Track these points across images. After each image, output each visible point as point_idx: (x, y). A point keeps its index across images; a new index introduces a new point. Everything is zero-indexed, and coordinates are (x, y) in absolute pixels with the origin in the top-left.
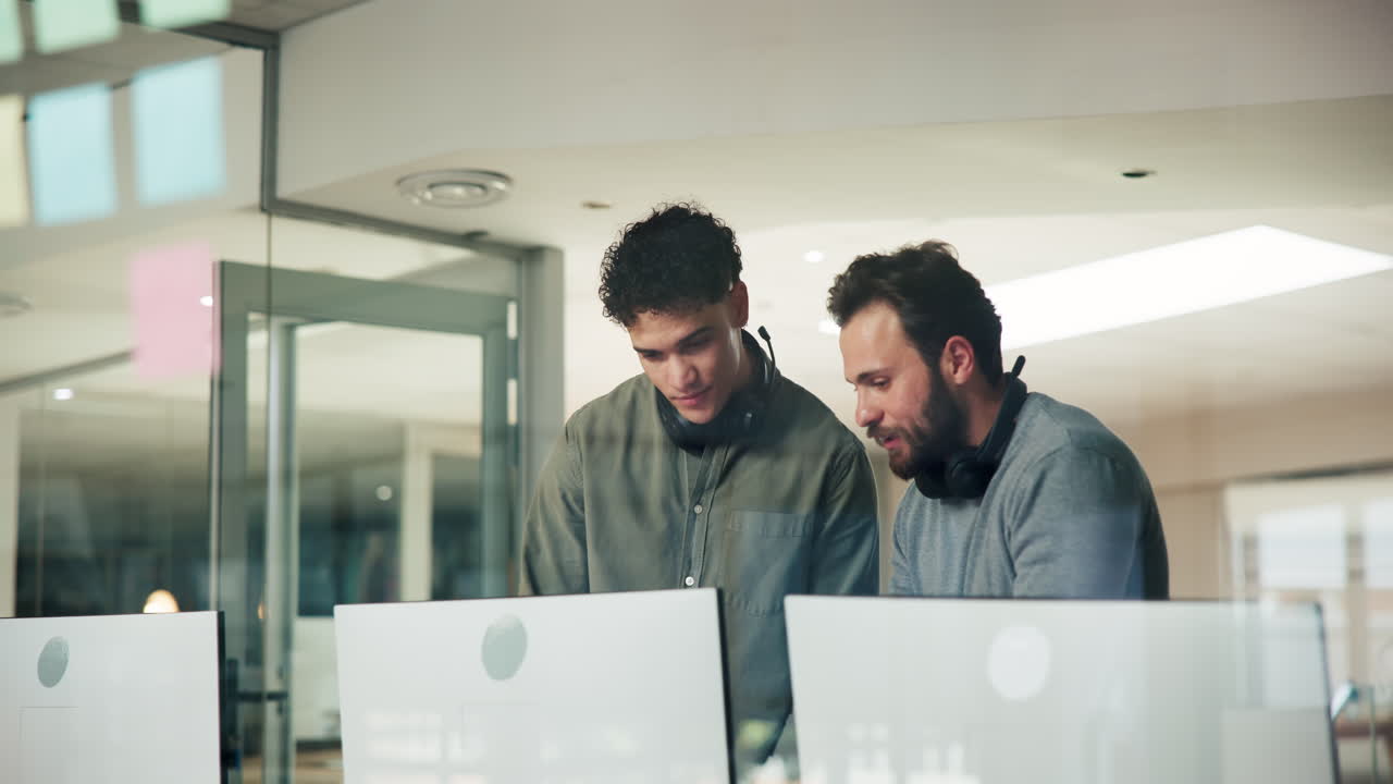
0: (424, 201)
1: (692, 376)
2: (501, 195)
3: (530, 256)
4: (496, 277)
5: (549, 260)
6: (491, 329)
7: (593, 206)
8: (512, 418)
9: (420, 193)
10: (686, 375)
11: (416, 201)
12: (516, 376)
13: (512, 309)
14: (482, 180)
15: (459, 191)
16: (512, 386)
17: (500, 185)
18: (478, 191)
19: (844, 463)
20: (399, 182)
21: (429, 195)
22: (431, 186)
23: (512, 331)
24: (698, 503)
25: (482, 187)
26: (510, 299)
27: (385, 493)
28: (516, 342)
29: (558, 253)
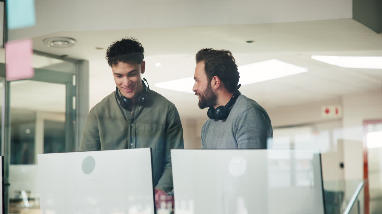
0: (51, 46)
1: (130, 83)
2: (73, 44)
3: (79, 62)
4: (70, 68)
5: (85, 64)
6: (68, 83)
7: (99, 48)
8: (74, 107)
9: (49, 43)
10: (129, 83)
11: (49, 46)
12: (75, 96)
13: (74, 77)
14: (67, 40)
15: (60, 43)
16: (74, 99)
17: (72, 42)
18: (66, 43)
19: (172, 109)
20: (44, 40)
21: (52, 44)
22: (53, 42)
23: (74, 83)
24: (132, 123)
25: (67, 42)
26: (74, 74)
27: (28, 131)
28: (75, 86)
29: (87, 62)
